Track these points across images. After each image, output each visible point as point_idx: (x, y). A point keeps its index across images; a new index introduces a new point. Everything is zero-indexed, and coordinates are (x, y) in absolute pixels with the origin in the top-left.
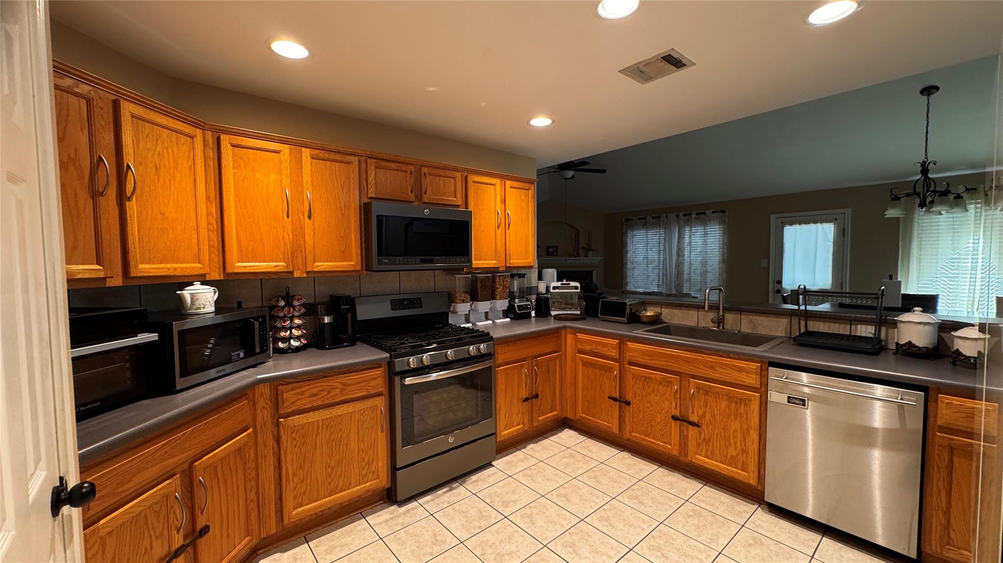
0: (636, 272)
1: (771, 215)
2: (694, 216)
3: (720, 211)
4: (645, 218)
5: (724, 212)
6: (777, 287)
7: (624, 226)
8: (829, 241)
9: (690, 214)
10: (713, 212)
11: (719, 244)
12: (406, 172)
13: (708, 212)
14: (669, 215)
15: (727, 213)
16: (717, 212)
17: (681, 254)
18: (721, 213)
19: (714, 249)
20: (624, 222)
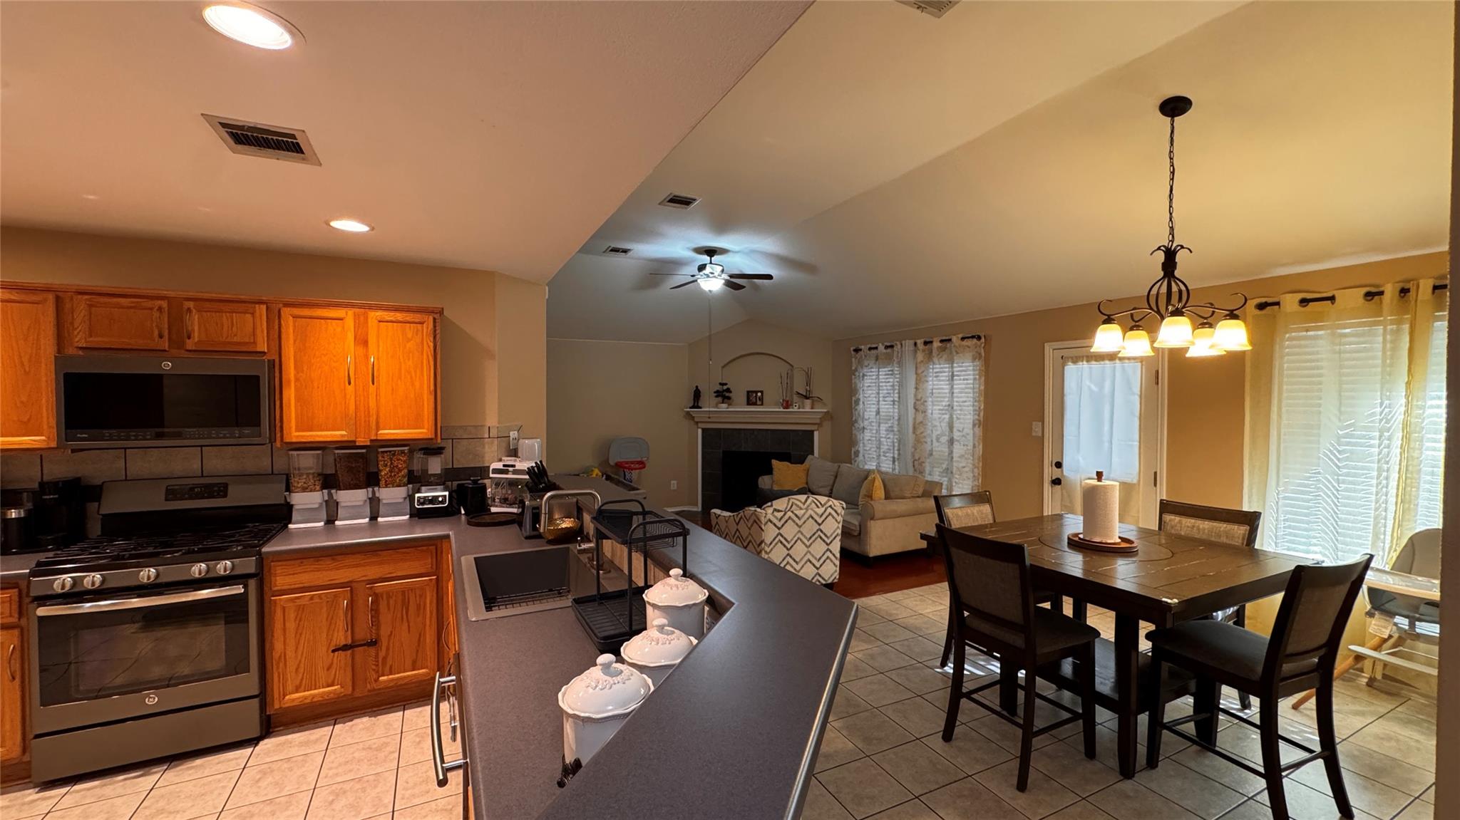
0: (867, 435)
1: (1046, 344)
2: (936, 344)
3: (973, 337)
4: (876, 348)
5: (979, 338)
6: (1056, 473)
7: (853, 359)
8: (1133, 394)
9: (931, 342)
10: (963, 339)
11: (974, 393)
12: (151, 309)
13: (954, 339)
14: (903, 342)
15: (983, 340)
16: (968, 338)
17: (922, 408)
18: (975, 340)
19: (965, 402)
20: (853, 352)
